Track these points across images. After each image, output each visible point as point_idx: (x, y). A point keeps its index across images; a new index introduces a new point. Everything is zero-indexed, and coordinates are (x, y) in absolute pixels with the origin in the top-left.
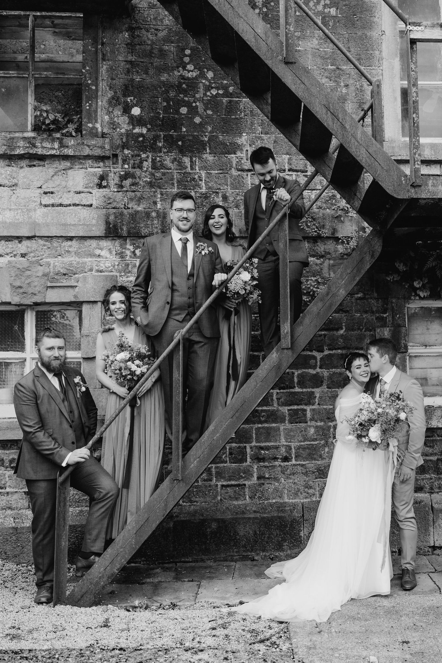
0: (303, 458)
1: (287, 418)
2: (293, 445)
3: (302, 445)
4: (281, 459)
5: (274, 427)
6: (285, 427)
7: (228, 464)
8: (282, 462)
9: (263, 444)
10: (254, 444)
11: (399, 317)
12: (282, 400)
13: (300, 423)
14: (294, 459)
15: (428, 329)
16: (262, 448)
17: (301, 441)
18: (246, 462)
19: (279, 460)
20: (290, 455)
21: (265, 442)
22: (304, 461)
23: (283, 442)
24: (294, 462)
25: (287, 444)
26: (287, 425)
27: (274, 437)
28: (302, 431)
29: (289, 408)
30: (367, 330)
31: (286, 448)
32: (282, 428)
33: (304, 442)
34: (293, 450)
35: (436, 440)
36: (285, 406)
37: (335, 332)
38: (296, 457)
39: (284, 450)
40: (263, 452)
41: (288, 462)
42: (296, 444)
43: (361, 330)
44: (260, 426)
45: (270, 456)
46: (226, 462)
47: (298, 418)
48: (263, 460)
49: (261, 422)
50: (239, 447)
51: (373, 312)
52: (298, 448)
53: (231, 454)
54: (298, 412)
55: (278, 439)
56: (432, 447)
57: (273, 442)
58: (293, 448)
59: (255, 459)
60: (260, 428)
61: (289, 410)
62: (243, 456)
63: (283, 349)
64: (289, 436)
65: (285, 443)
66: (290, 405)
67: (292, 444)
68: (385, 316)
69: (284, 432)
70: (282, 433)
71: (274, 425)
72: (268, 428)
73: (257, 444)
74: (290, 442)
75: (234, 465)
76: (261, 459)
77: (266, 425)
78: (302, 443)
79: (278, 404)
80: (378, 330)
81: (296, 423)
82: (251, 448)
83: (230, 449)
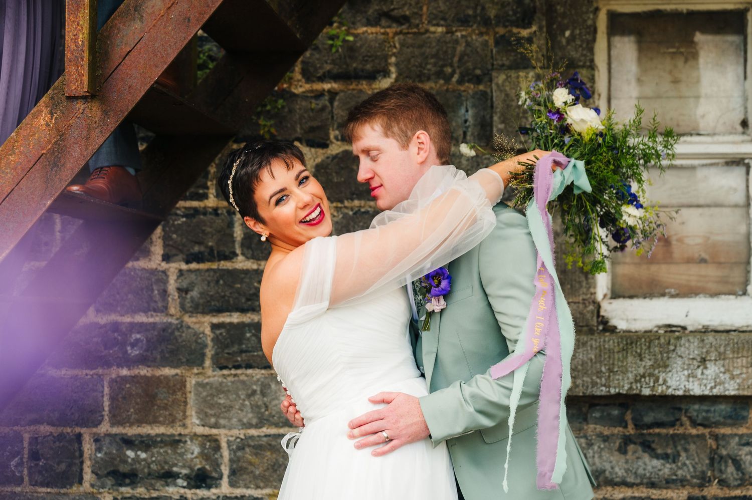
0: (255, 477)
1: (209, 352)
2: (224, 436)
3: (252, 437)
4: (187, 477)
5: (166, 377)
6: (201, 379)
7: (26, 488)
8: (189, 487)
9: (131, 431)
10: (105, 428)
11: (572, 38)
12: (195, 293)
13: (249, 366)
14: (225, 481)
15: (676, 81)
16: (128, 442)
17: (250, 426)
18: (80, 481)
19: (180, 481)
20: (217, 465)
21: (140, 422)
22: (258, 487)
23: (194, 424)
24: (225, 488)
25: (206, 431)
26: (210, 372)
27: (165, 408)
28: (254, 392)
29: (215, 320)
30: (467, 77)
31: (202, 446)
32: (191, 382)
33: (258, 426)
34: (226, 453)
35: (685, 437)
36: (204, 313)
37: (364, 85)
38: (233, 473)
39: (197, 450)
40: (130, 454)
41: (209, 487)
42: (235, 432)
43: (448, 79)
44: (125, 372)
45: (154, 467)
46: (19, 481)
47: (242, 351)
48: (129, 477)
49: (129, 362)
50: (61, 437)
51: (486, 22)
52: (242, 445)
53: (35, 456)
54: (243, 334)
55: (180, 416)
56: (675, 458)
57: (162, 423)
58: (224, 445)
59: (109, 474)
60: (124, 379)
61: (214, 327)
62: (70, 466)
63: (71, 98)
64: (212, 406)
65: (200, 430)
66: (219, 311)
67: (222, 431)
68: (525, 33)
69: (198, 394)
70: (191, 398)
71: (168, 371)
72: (148, 381)
73: (115, 430)
74: (216, 426)
75: (44, 490)
76: (125, 476)
77: (144, 371)
78: (253, 432)
79: (183, 307)
80: (501, 78)
81: (237, 367)
82: (96, 441)
83: (34, 440)
